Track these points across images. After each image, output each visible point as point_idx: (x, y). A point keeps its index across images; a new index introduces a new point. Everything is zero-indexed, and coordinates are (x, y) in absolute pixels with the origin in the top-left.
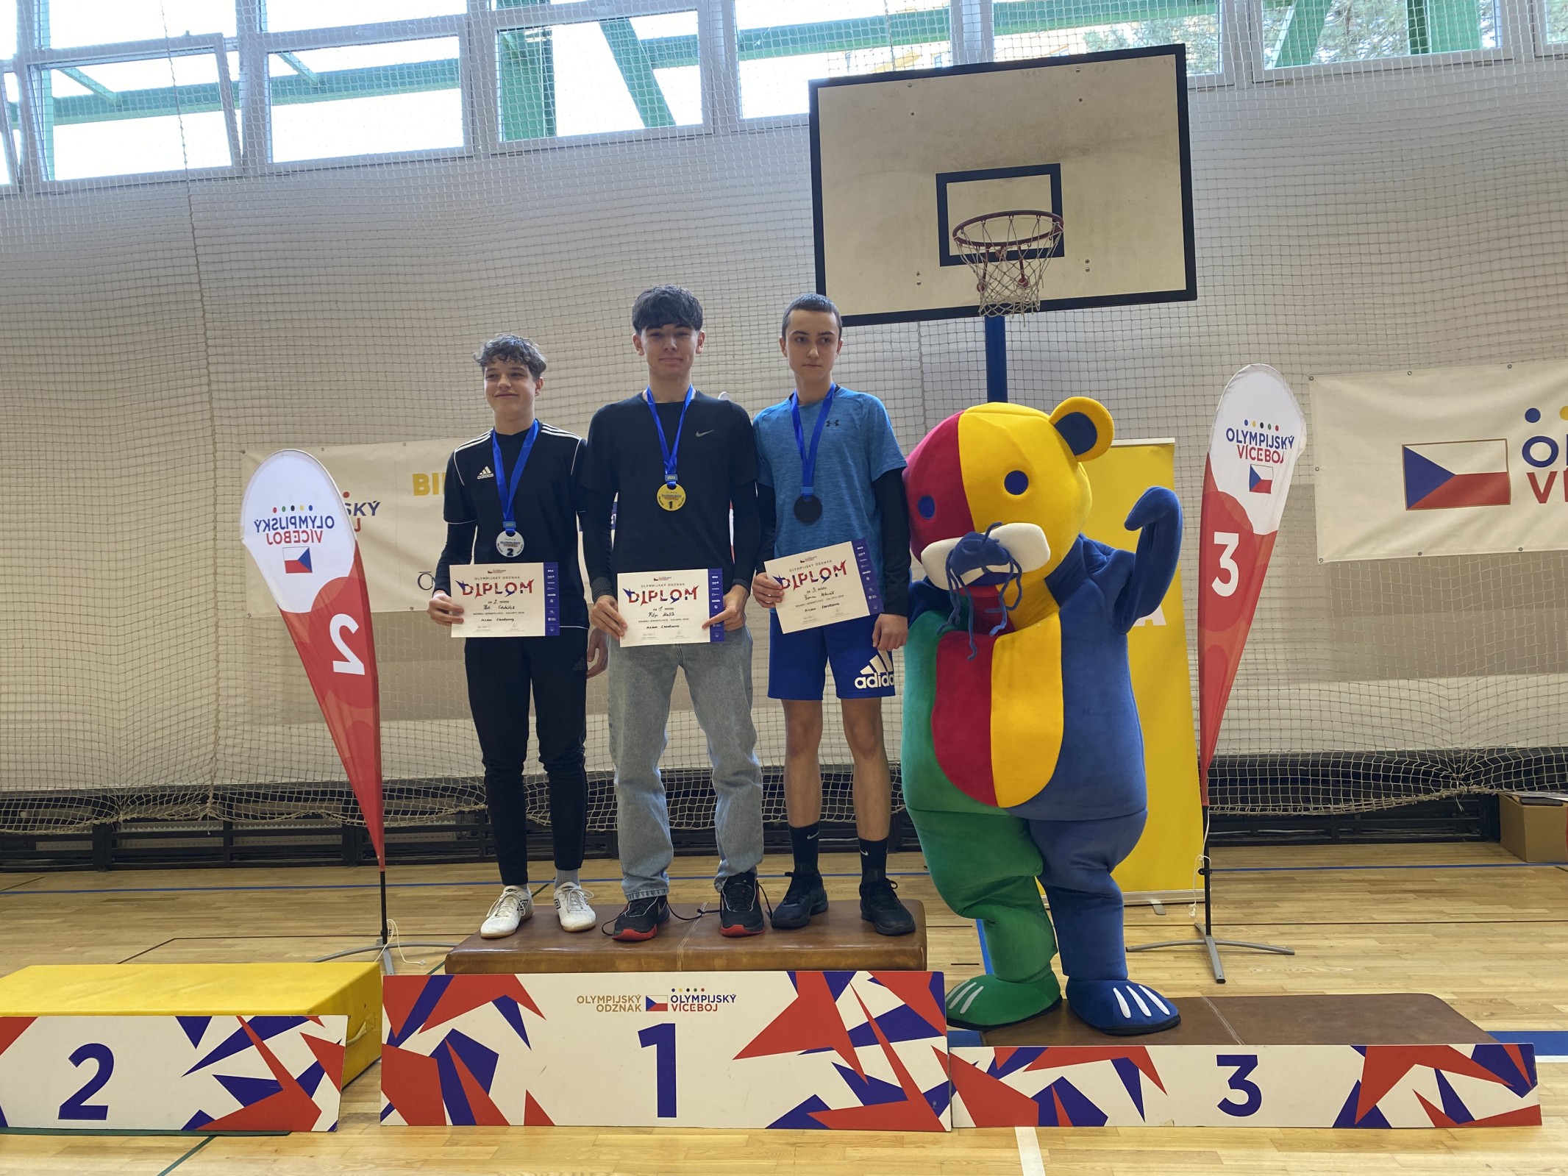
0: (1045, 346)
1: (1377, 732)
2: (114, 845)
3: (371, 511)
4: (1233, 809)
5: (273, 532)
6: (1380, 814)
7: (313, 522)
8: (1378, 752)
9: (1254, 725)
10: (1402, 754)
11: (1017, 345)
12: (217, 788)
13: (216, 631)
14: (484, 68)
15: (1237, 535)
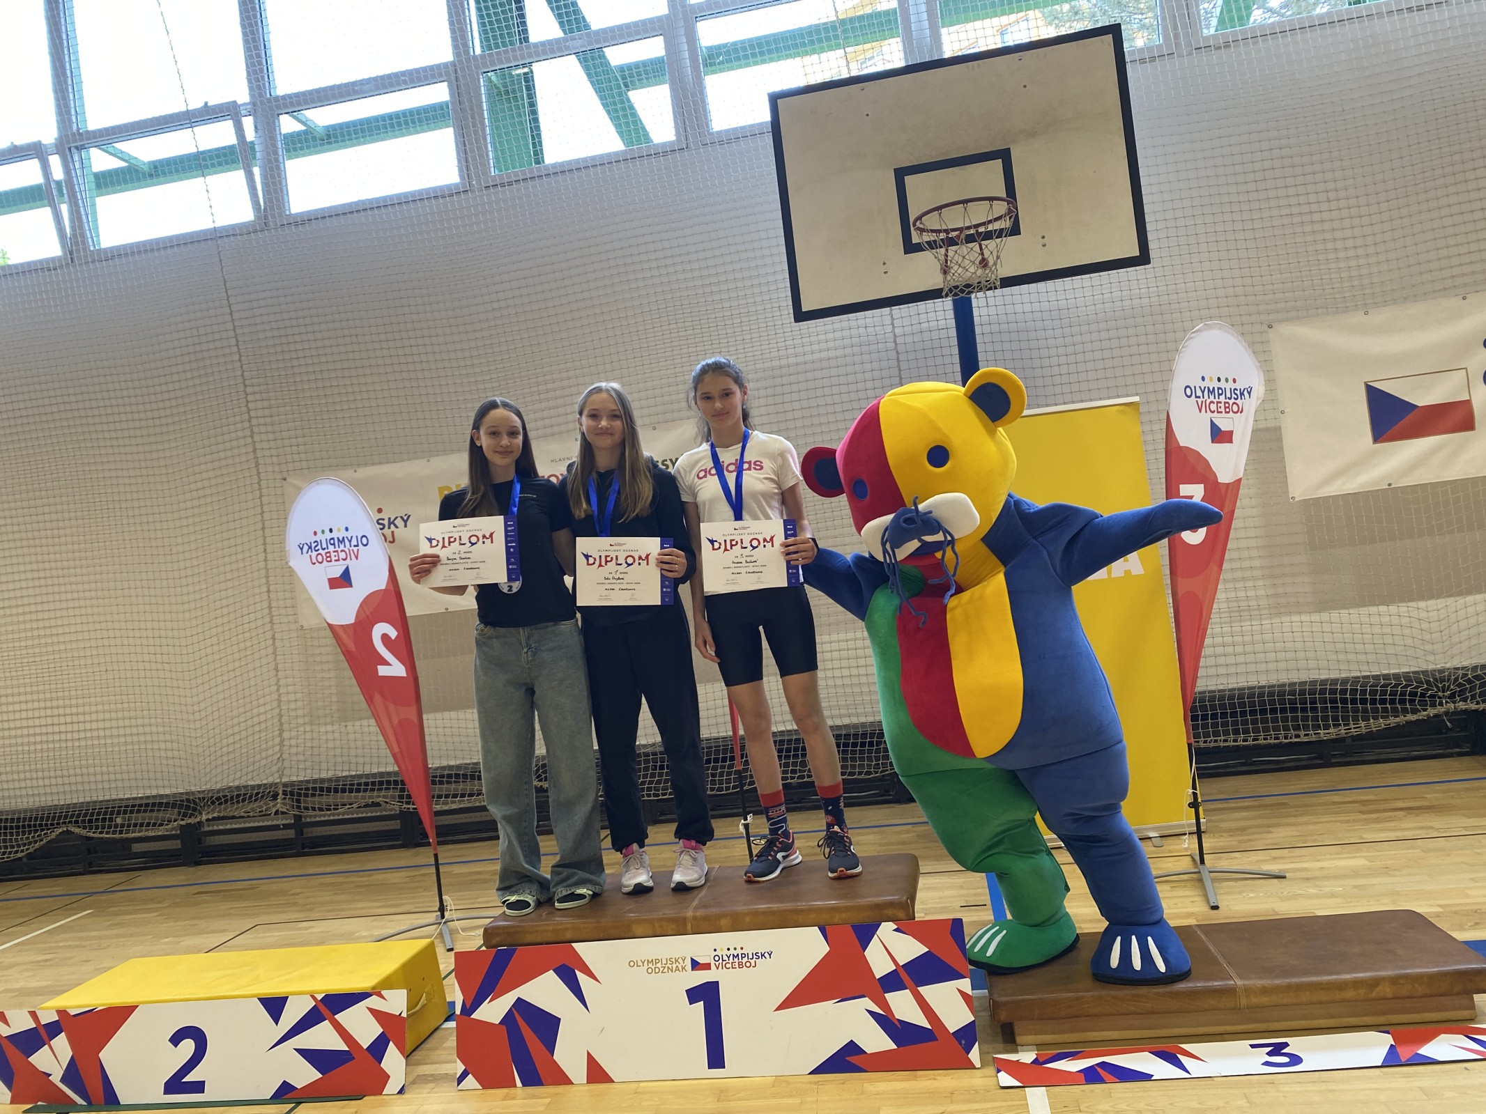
0: (1012, 318)
1: (1362, 657)
2: (200, 841)
3: (403, 523)
4: (1225, 741)
5: (315, 554)
6: (1370, 736)
7: (350, 541)
8: (1364, 677)
9: (1241, 659)
10: (1386, 677)
11: (984, 319)
12: (285, 785)
13: (274, 644)
14: (472, 109)
15: (1202, 486)
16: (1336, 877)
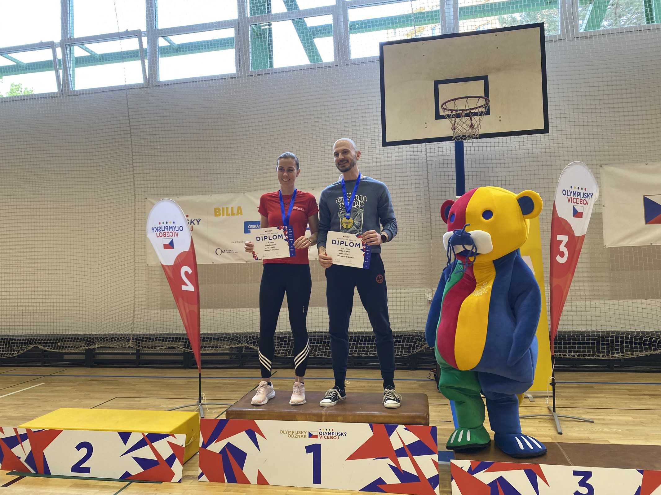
0: (481, 153)
1: (632, 322)
2: (94, 357)
3: (197, 223)
4: (565, 355)
5: (159, 232)
6: (633, 359)
7: (175, 228)
8: (632, 332)
9: (574, 318)
10: (643, 332)
11: (469, 152)
12: (134, 335)
13: (135, 271)
14: (244, 40)
15: (567, 236)
16: (617, 424)
